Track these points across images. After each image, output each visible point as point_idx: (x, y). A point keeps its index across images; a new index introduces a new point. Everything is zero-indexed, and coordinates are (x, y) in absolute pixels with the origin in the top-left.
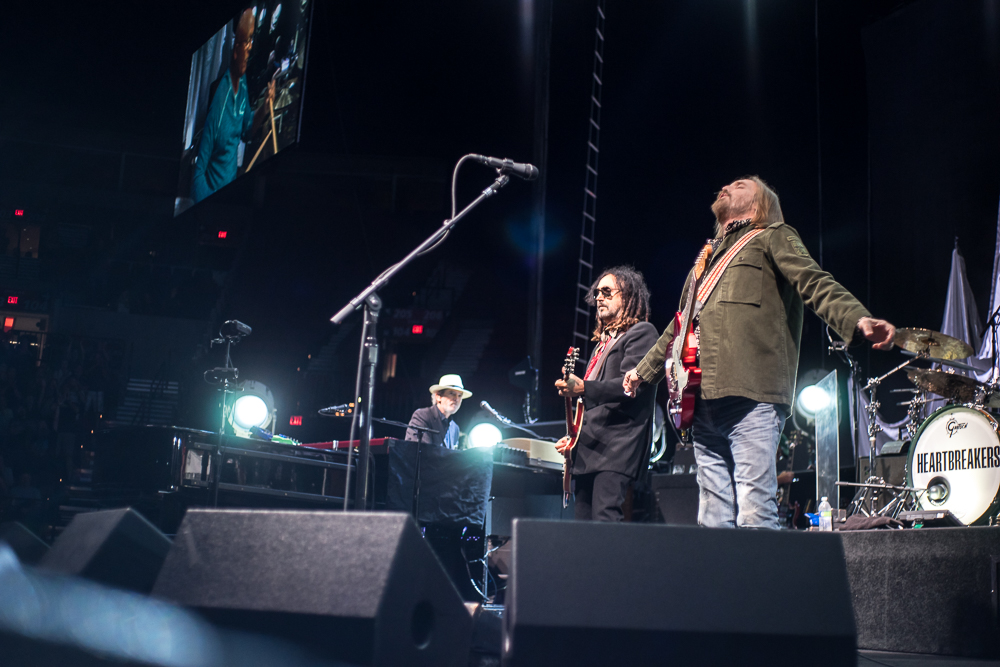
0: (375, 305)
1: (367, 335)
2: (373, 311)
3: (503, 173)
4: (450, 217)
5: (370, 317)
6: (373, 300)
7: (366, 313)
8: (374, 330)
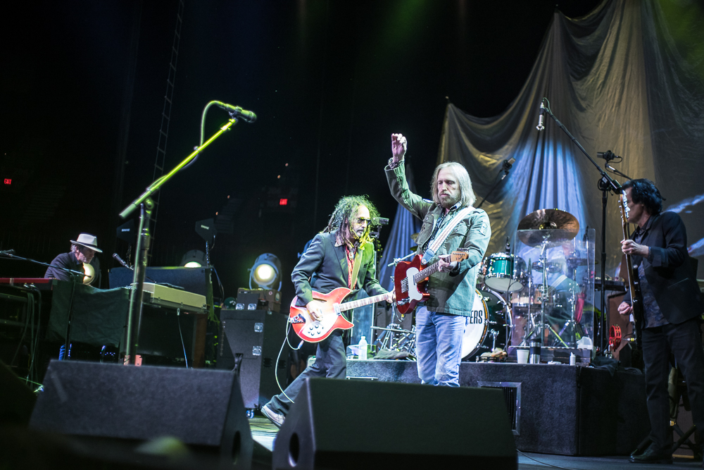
0: (150, 206)
1: (144, 227)
2: (149, 210)
3: (235, 116)
4: (199, 145)
5: (145, 213)
6: (149, 202)
7: (142, 211)
8: (148, 223)
